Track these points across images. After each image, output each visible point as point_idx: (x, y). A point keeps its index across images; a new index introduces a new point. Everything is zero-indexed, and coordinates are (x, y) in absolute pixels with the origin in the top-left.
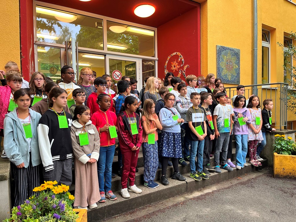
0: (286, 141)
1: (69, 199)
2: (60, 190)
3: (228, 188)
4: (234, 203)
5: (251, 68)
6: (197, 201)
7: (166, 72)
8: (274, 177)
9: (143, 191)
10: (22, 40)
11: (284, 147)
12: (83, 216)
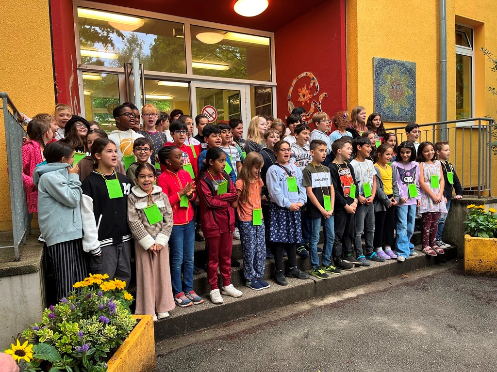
0: (486, 215)
1: (125, 300)
2: (111, 286)
3: (384, 291)
4: (389, 313)
5: (436, 93)
6: (331, 309)
7: (291, 106)
8: (464, 275)
9: (245, 293)
10: (56, 66)
11: (481, 225)
12: (147, 324)
